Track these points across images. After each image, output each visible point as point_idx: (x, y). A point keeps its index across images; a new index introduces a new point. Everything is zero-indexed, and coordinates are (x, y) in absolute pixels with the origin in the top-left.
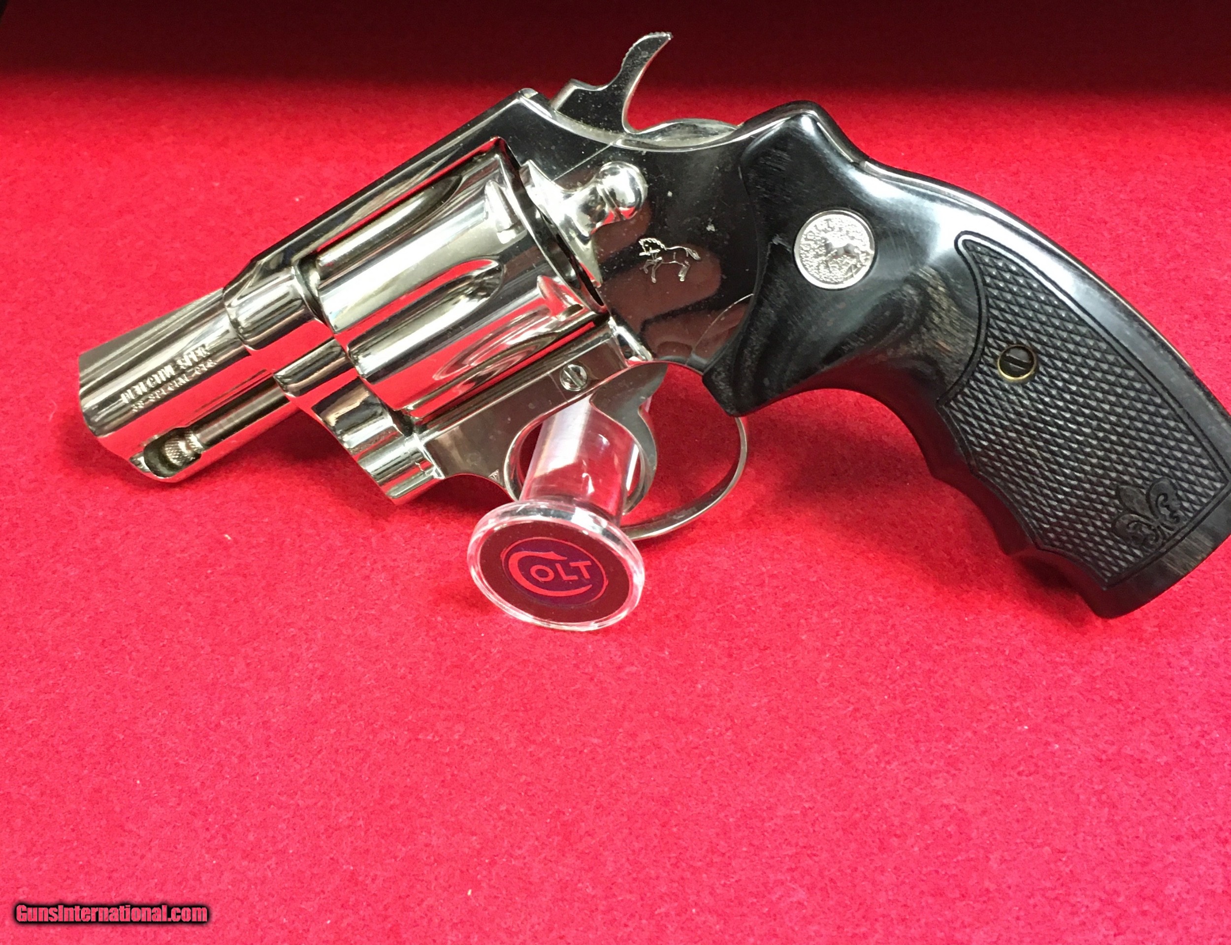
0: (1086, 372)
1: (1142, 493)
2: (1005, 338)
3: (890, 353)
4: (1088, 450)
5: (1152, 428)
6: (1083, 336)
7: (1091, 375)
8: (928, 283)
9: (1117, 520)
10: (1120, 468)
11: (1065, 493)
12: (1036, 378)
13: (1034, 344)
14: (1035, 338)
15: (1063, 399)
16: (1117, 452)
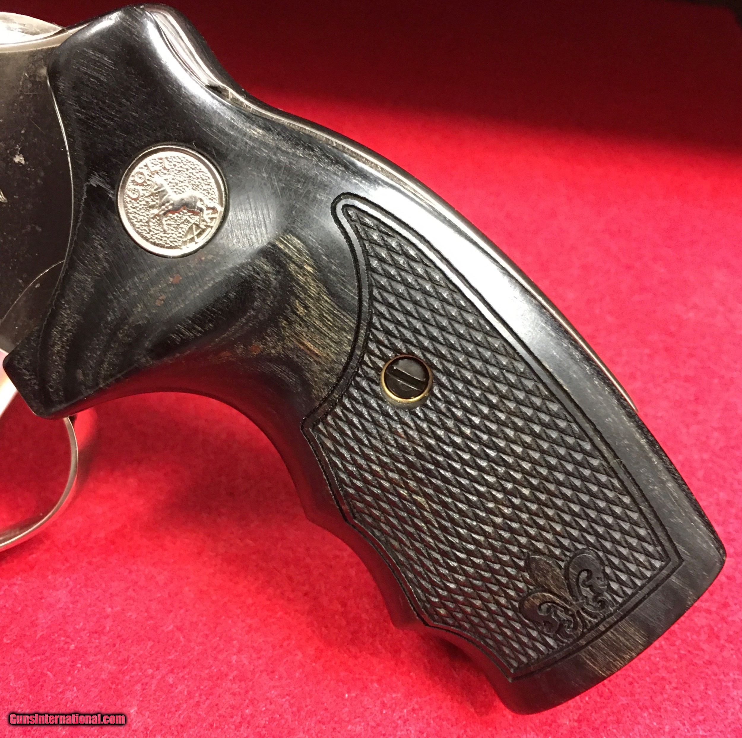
0: (494, 400)
1: (560, 567)
2: (392, 343)
3: (240, 349)
4: (491, 505)
5: (578, 483)
6: (495, 351)
7: (500, 405)
8: (290, 258)
9: (525, 598)
10: (532, 531)
11: (459, 560)
12: (428, 403)
13: (429, 356)
14: (431, 348)
15: (462, 434)
16: (529, 511)
